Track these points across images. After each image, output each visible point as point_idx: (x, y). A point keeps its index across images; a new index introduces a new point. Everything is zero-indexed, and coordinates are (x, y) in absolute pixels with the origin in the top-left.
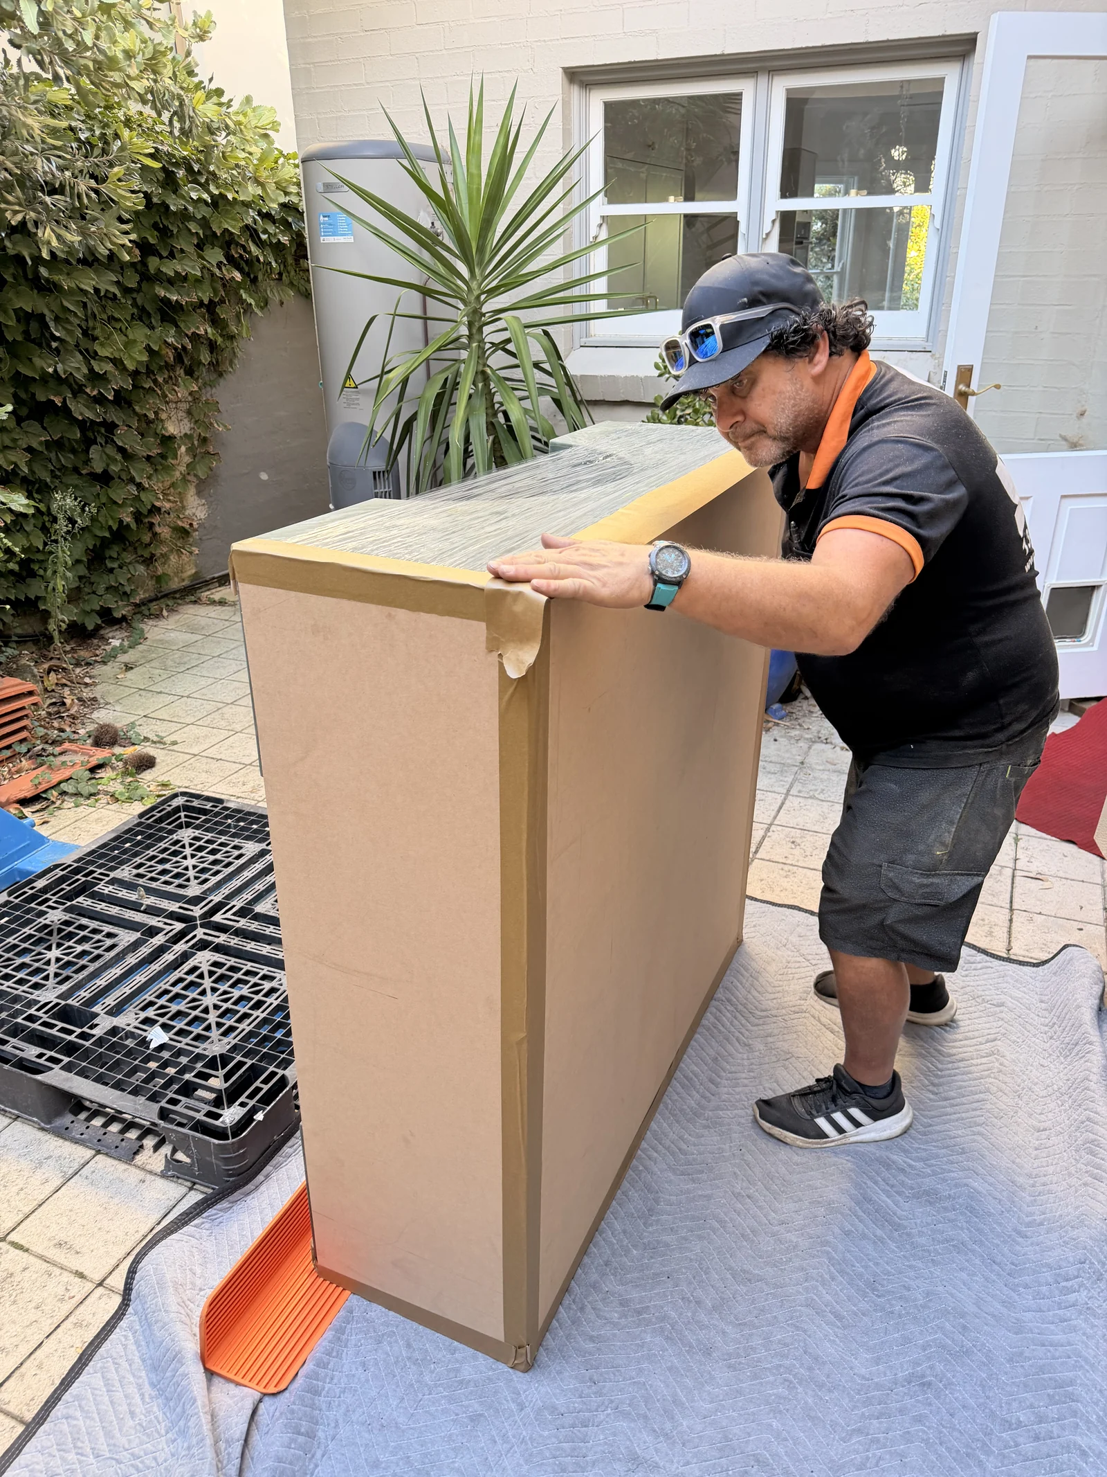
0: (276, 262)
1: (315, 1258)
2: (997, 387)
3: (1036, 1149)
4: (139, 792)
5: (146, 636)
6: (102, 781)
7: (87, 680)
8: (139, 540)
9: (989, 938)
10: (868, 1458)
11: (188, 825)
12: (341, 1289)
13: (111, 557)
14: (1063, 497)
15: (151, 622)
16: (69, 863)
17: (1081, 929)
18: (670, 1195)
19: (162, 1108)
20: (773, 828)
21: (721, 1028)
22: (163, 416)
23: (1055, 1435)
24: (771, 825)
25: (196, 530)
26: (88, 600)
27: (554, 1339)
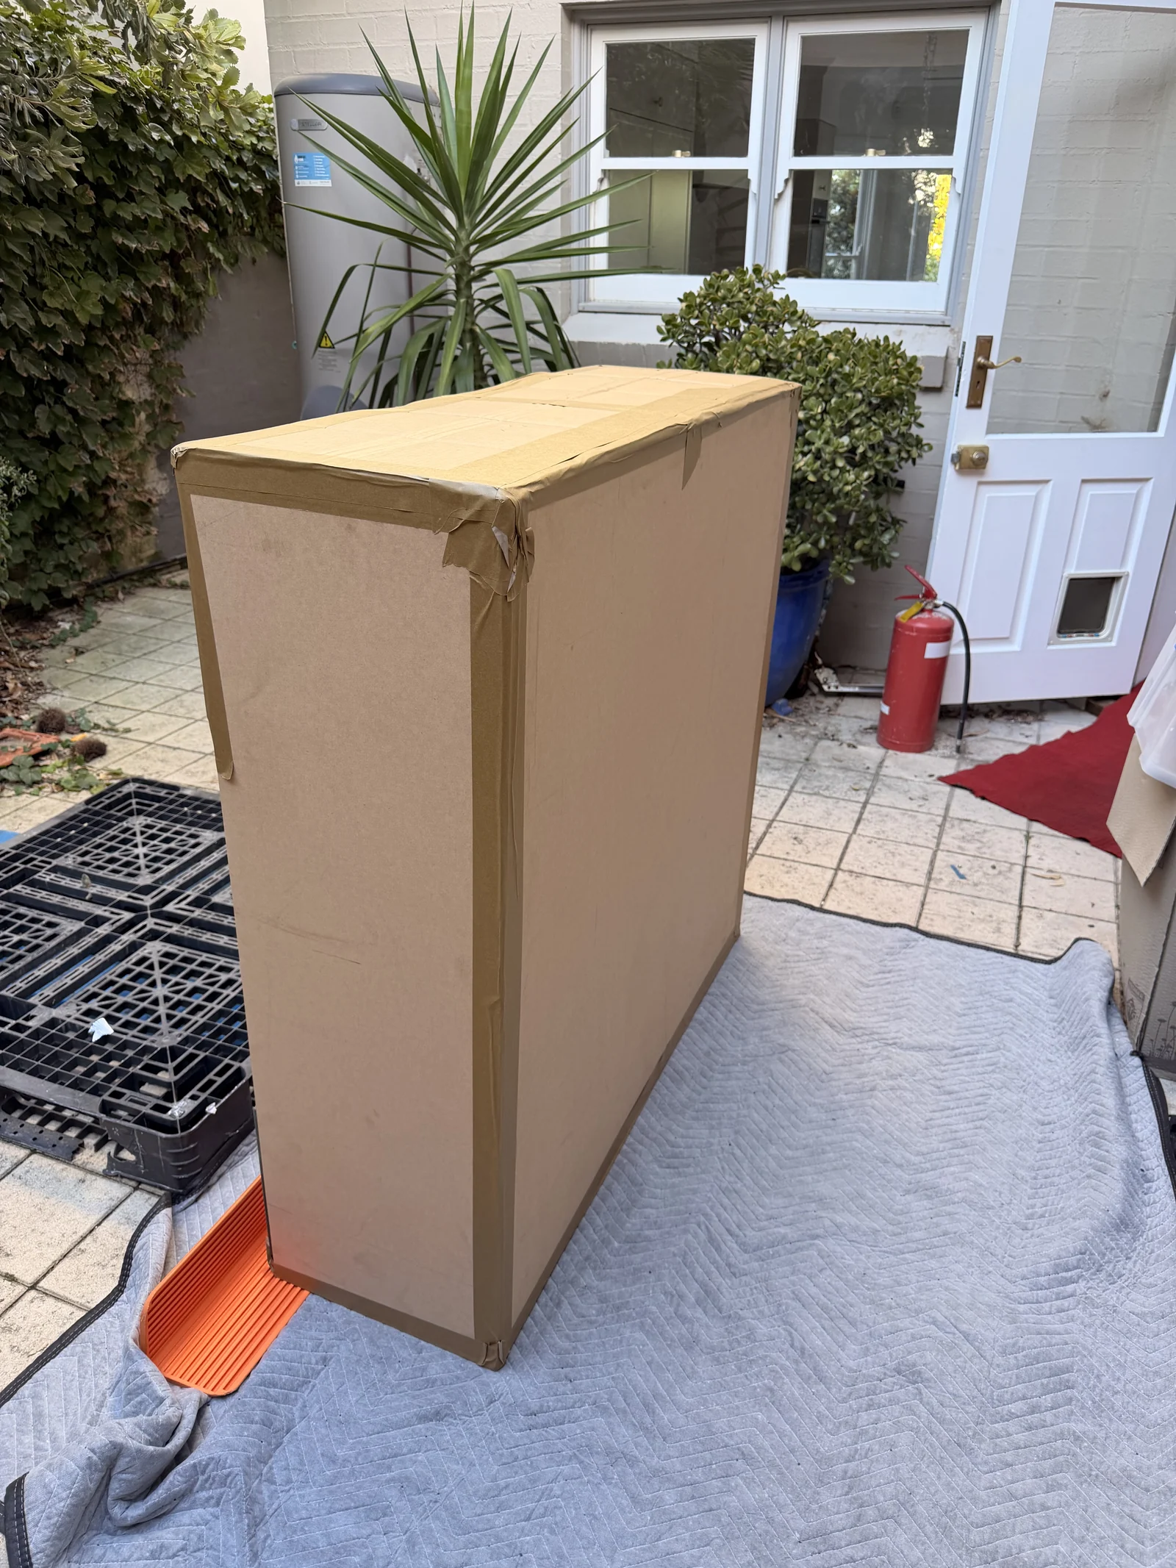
0: (248, 214)
1: (271, 1257)
2: (1018, 360)
3: (1040, 1142)
4: (88, 780)
5: (100, 619)
6: (48, 769)
7: (33, 664)
8: (91, 514)
9: (996, 935)
10: (856, 1450)
11: (140, 812)
12: (299, 1289)
13: (61, 532)
14: (1084, 481)
15: (105, 606)
16: (7, 849)
17: (1092, 926)
18: (656, 1188)
19: (103, 1101)
20: (775, 824)
21: (715, 1022)
22: (121, 379)
23: (1049, 1423)
24: (773, 821)
25: (155, 505)
26: (35, 579)
27: (528, 1337)
